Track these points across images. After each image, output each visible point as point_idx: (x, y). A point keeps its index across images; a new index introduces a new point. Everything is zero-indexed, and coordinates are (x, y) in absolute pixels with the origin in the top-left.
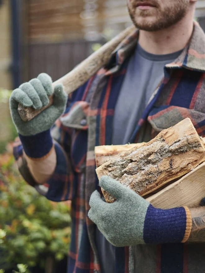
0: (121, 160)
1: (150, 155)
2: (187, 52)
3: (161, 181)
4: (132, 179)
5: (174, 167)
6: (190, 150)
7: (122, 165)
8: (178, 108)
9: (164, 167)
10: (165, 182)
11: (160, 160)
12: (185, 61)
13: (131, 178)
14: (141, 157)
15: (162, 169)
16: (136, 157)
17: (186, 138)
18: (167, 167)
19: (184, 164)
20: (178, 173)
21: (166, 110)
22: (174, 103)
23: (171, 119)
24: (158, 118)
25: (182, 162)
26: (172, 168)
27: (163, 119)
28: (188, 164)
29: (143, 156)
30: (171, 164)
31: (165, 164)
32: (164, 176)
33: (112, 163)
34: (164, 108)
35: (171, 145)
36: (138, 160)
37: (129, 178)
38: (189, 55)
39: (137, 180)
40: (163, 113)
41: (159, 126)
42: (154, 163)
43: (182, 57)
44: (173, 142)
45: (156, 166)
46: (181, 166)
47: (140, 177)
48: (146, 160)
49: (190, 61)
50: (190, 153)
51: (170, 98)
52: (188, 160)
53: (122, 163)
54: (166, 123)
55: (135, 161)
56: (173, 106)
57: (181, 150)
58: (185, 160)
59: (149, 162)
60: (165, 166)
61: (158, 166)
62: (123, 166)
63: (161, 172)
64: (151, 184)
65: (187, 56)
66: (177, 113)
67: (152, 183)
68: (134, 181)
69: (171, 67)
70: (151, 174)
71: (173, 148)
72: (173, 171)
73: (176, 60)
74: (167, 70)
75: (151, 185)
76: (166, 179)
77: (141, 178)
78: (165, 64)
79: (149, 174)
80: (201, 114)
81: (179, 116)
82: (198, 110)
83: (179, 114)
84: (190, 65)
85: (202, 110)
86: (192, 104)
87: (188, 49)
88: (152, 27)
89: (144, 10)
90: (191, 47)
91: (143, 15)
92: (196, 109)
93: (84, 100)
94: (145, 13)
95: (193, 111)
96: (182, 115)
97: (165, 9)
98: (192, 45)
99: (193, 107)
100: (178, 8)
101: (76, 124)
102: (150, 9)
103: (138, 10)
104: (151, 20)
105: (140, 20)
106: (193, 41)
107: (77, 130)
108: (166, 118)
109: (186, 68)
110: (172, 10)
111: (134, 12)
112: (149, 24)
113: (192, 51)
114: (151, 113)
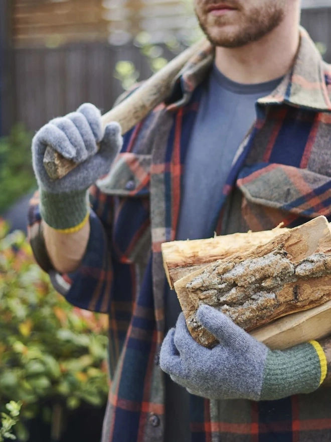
0: (218, 281)
1: (264, 278)
2: (291, 79)
3: (278, 314)
4: (237, 314)
5: (301, 299)
6: (326, 276)
7: (220, 289)
8: (283, 167)
9: (286, 298)
10: (282, 316)
11: (279, 286)
12: (288, 93)
13: (235, 312)
14: (250, 282)
15: (282, 299)
16: (242, 280)
17: (322, 259)
18: (290, 297)
19: (318, 295)
20: (304, 306)
21: (263, 170)
22: (276, 159)
23: (274, 184)
24: (252, 182)
25: (313, 292)
26: (296, 298)
27: (260, 183)
28: (322, 297)
29: (253, 279)
30: (296, 293)
31: (287, 293)
32: (283, 308)
33: (205, 285)
34: (261, 167)
35: (298, 265)
36: (246, 286)
37: (233, 314)
38: (292, 84)
39: (244, 317)
40: (260, 174)
41: (254, 195)
42: (269, 290)
44: (302, 260)
45: (273, 296)
46: (311, 298)
47: (249, 313)
48: (258, 285)
49: (294, 94)
50: (326, 279)
51: (270, 152)
52: (323, 290)
53: (220, 286)
54: (265, 190)
55: (242, 286)
56: (275, 165)
57: (314, 276)
58: (319, 289)
59: (261, 289)
60: (286, 295)
61: (276, 297)
62: (221, 292)
63: (280, 305)
64: (263, 319)
65: (290, 85)
66: (282, 175)
67: (265, 318)
68: (239, 319)
69: (267, 103)
70: (266, 308)
71: (300, 271)
72: (299, 304)
73: (273, 93)
74: (260, 107)
75: (263, 322)
76: (286, 312)
77: (251, 315)
78: (257, 99)
79: (263, 309)
80: (319, 176)
81: (286, 179)
82: (313, 171)
83: (284, 176)
84: (295, 100)
85: (319, 170)
86: (303, 162)
87: (291, 75)
88: (234, 40)
89: (220, 17)
90: (296, 71)
91: (219, 23)
92: (310, 169)
93: (131, 151)
94: (222, 20)
95: (306, 171)
96: (290, 178)
97: (251, 11)
98: (298, 68)
99: (306, 165)
100: (270, 8)
101: (120, 188)
102: (229, 14)
103: (211, 17)
104: (231, 31)
105: (215, 32)
106: (299, 62)
107: (121, 198)
108: (265, 182)
109: (289, 104)
110: (263, 12)
111: (206, 20)
112: (230, 37)
113: (297, 79)
114: (241, 175)
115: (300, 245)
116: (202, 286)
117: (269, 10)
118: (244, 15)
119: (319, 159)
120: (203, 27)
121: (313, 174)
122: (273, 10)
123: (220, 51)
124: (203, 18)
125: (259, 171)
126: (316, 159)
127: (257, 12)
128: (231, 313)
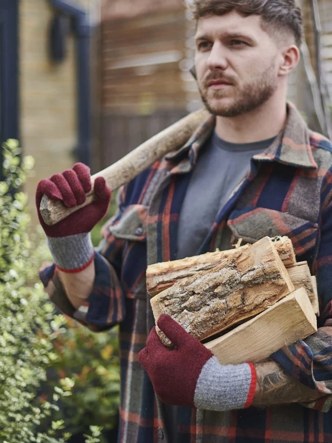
0: (181, 290)
1: (216, 286)
2: (281, 141)
3: (231, 320)
4: (194, 317)
5: (247, 304)
6: (267, 282)
7: (182, 297)
8: (267, 210)
9: (235, 303)
10: (236, 321)
11: (229, 293)
12: (278, 152)
13: (192, 315)
14: (205, 289)
15: (231, 305)
16: (199, 288)
17: (261, 267)
18: (239, 303)
19: (260, 300)
20: (251, 310)
21: (251, 212)
22: (262, 204)
23: (258, 224)
25: (256, 297)
26: (244, 304)
27: (247, 223)
28: (264, 301)
29: (208, 287)
30: (243, 299)
31: (235, 299)
32: (234, 313)
33: (169, 294)
34: (248, 211)
35: (244, 275)
36: (201, 293)
37: (190, 316)
38: (283, 145)
39: (200, 319)
40: (248, 216)
41: (241, 233)
42: (222, 297)
43: (274, 147)
44: (247, 271)
45: (224, 301)
46: (256, 303)
47: (203, 315)
48: (212, 293)
49: (284, 153)
50: (268, 285)
51: (257, 198)
52: (265, 295)
53: (182, 295)
54: (250, 229)
55: (198, 294)
56: (260, 209)
57: (256, 282)
58: (261, 294)
59: (215, 296)
60: (235, 301)
61: (226, 302)
62: (184, 300)
63: (231, 309)
64: (218, 324)
65: (280, 146)
66: (266, 217)
67: (219, 322)
68: (196, 320)
69: (261, 160)
70: (217, 311)
71: (245, 278)
72: (245, 308)
73: (266, 151)
74: (255, 163)
75: (218, 325)
76: (237, 318)
77: (205, 316)
78: (253, 155)
79: (215, 312)
80: (297, 219)
81: (268, 221)
82: (292, 215)
83: (267, 218)
84: (284, 158)
85: (298, 214)
86: (284, 206)
87: (282, 137)
88: (229, 111)
89: (218, 90)
90: (286, 135)
91: (218, 96)
92: (290, 213)
93: (141, 204)
94: (220, 93)
95: (286, 215)
96: (272, 220)
97: (244, 87)
98: (287, 133)
99: (287, 209)
100: (262, 85)
101: (129, 233)
102: (226, 88)
103: (211, 91)
104: (227, 102)
105: (213, 103)
106: (289, 127)
107: (130, 242)
108: (251, 223)
109: (280, 162)
110: (254, 88)
111: (206, 93)
112: (226, 108)
113: (286, 141)
114: (231, 216)
115: (248, 260)
116: (168, 295)
117: (260, 87)
118: (238, 90)
119: (297, 204)
120: (204, 100)
121: (292, 217)
122: (264, 86)
123: (219, 120)
124: (204, 91)
125: (247, 214)
126: (296, 204)
127: (249, 87)
128: (189, 316)
